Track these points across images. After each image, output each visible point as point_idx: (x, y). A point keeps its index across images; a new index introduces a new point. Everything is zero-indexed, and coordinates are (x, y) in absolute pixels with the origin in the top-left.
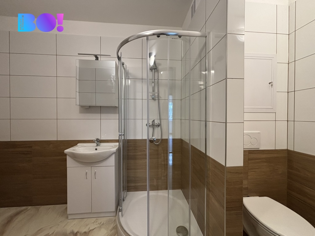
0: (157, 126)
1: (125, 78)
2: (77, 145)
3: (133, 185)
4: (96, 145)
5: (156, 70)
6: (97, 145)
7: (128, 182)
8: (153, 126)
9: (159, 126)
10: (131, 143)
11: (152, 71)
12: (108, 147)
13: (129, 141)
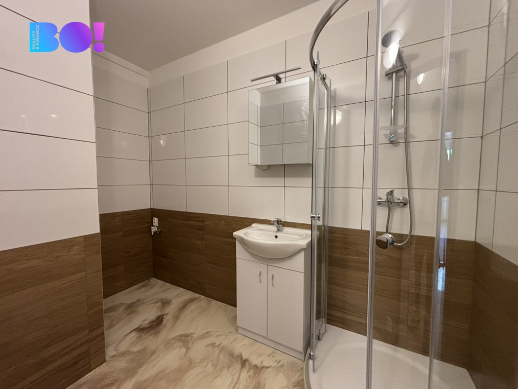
0: (398, 204)
1: (328, 107)
2: (251, 225)
3: (338, 314)
4: (276, 229)
5: (402, 73)
6: (278, 230)
7: (330, 306)
8: (390, 203)
9: (405, 204)
10: (337, 235)
11: (391, 78)
12: (294, 236)
13: (332, 230)
